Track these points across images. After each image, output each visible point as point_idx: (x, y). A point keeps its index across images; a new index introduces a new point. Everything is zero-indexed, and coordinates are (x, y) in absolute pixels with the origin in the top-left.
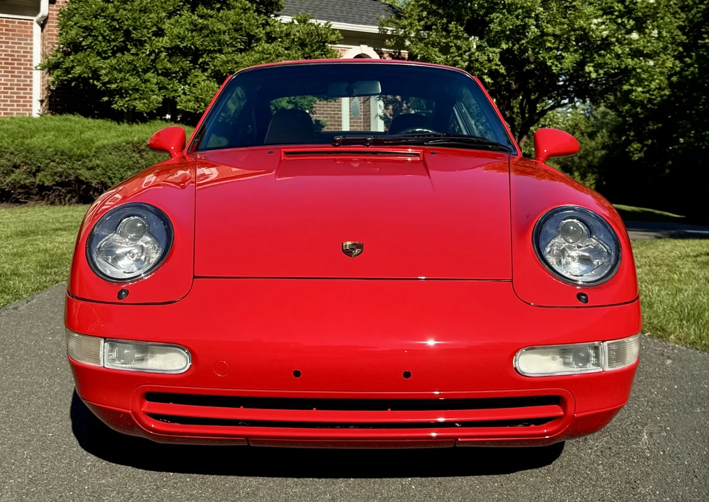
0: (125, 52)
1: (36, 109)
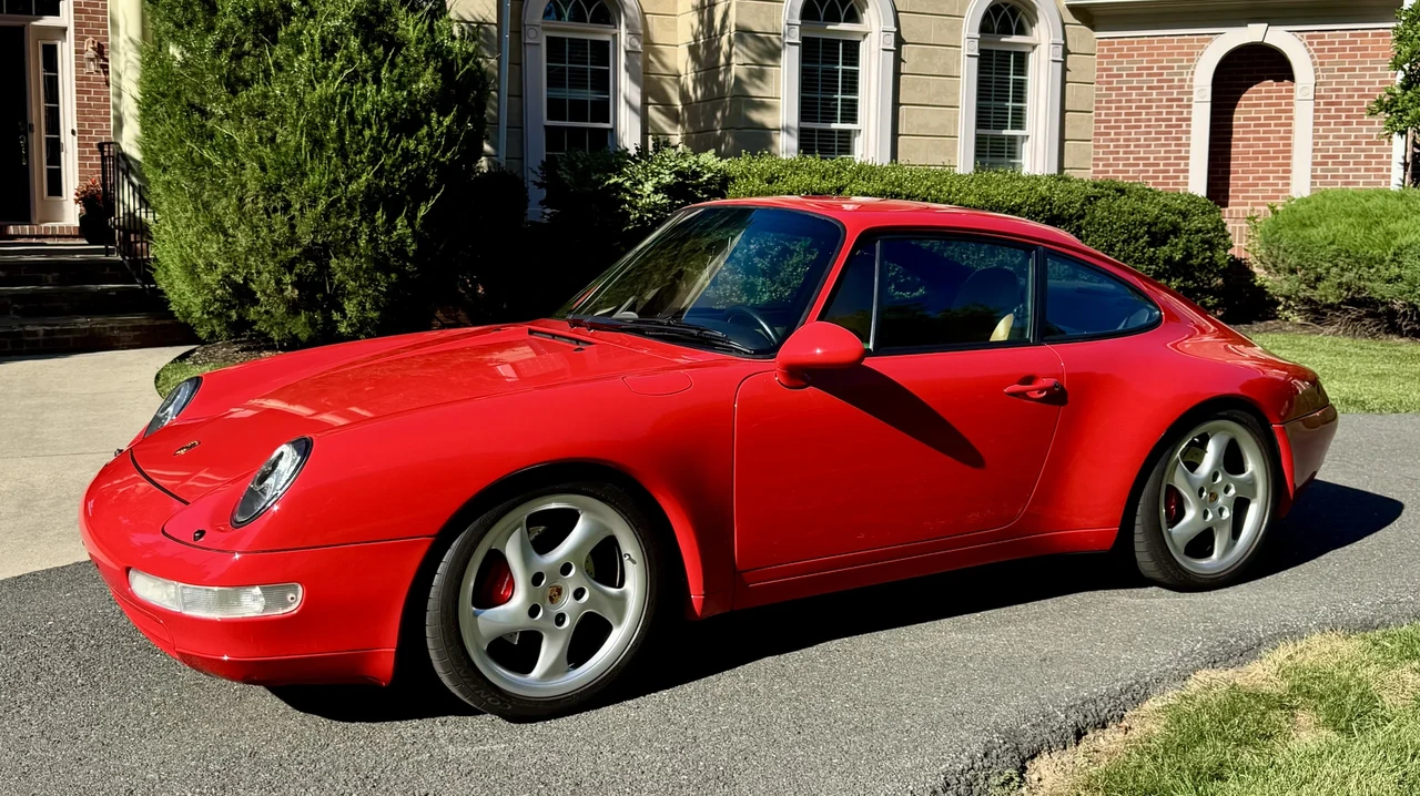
1: (1397, 176)
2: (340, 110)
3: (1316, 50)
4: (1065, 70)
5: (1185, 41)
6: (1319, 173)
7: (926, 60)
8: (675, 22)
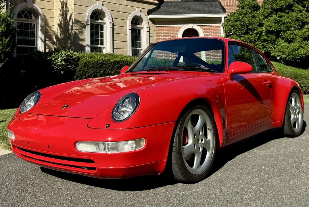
0: (248, 34)
3: (204, 30)
4: (150, 34)
5: (176, 27)
6: (207, 58)
7: (119, 30)
8: (53, 19)
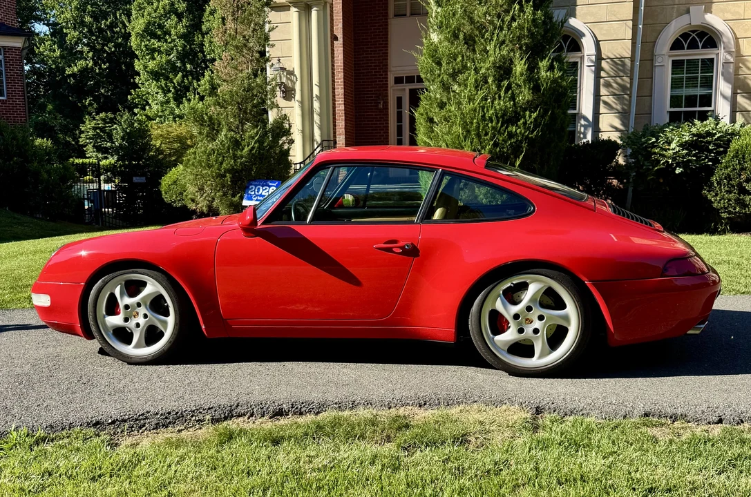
2: (478, 115)
